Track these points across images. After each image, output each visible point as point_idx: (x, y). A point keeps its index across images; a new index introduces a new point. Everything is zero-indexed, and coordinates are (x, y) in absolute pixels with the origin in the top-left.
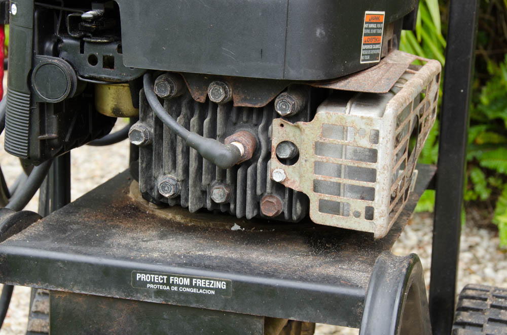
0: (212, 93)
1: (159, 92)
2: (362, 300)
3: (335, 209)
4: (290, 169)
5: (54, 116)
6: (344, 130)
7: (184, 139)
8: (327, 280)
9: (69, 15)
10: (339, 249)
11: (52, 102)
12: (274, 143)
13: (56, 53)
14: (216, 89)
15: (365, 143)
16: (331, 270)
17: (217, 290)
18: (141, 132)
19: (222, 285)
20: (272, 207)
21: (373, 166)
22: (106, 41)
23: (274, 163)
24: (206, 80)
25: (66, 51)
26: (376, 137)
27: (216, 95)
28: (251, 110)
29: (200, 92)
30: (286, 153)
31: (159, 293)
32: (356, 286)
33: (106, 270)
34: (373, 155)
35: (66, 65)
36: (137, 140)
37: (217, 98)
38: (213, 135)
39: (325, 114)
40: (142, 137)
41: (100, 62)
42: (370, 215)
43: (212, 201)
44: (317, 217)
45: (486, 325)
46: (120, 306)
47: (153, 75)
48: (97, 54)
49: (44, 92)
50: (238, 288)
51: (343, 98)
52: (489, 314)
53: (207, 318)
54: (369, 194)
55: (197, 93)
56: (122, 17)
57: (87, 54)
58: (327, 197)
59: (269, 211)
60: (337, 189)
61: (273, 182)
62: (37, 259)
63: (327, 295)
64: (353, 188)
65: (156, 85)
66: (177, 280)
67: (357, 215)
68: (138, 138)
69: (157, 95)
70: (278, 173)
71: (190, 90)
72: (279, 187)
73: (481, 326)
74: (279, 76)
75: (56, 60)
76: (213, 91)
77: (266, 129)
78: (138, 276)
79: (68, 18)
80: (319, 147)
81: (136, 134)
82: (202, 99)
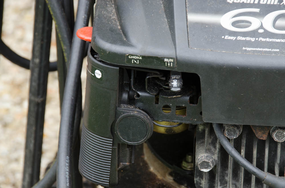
0: (276, 135)
1: (228, 135)
5: (127, 149)
9: (148, 77)
11: (133, 144)
14: (280, 132)
18: (209, 162)
22: (180, 96)
25: (142, 102)
27: (280, 136)
29: (262, 131)
35: (144, 115)
36: (206, 168)
37: (280, 139)
40: (210, 166)
41: (173, 111)
48: (171, 105)
49: (126, 137)
55: (259, 132)
56: (202, 85)
65: (227, 130)
68: (206, 166)
69: (227, 138)
71: (254, 131)
76: (277, 133)
79: (146, 80)
81: (205, 164)
82: (264, 137)
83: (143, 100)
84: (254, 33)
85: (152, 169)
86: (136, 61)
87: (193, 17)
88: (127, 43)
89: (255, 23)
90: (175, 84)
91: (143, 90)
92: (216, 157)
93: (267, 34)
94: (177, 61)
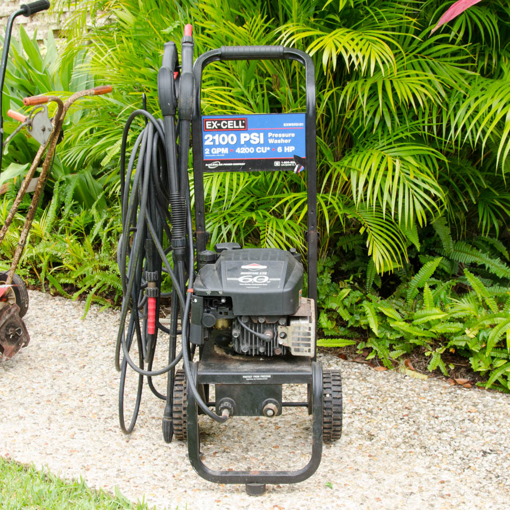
2: (312, 376)
3: (298, 350)
4: (284, 340)
6: (299, 328)
7: (255, 335)
8: (299, 371)
10: (296, 362)
11: (209, 327)
12: (279, 333)
13: (208, 312)
15: (307, 331)
16: (299, 368)
17: (268, 378)
19: (270, 376)
20: (279, 352)
21: (309, 337)
22: (226, 308)
23: (279, 339)
24: (257, 317)
26: (310, 329)
27: (262, 320)
28: (270, 324)
30: (283, 336)
31: (250, 381)
32: (308, 372)
33: (233, 376)
34: (309, 334)
35: (213, 316)
36: (236, 336)
37: (262, 322)
38: (260, 332)
39: (293, 323)
40: (238, 335)
41: (223, 313)
42: (309, 351)
43: (259, 352)
44: (294, 353)
45: (332, 382)
46: (238, 386)
47: (241, 317)
48: (222, 311)
49: (206, 324)
50: (274, 376)
51: (298, 318)
52: (332, 378)
53: (265, 387)
54: (309, 345)
55: (254, 320)
56: (233, 301)
57: (219, 312)
58: (297, 347)
59: (278, 353)
60: (299, 345)
61: (279, 345)
62: (211, 375)
63: (302, 375)
64: (303, 344)
65: (242, 320)
66: (255, 377)
67: (306, 351)
69: (243, 322)
70: (281, 342)
72: (280, 346)
73: (330, 382)
74: (282, 314)
75: (209, 315)
76: (260, 320)
77: (276, 329)
78: (243, 377)
79: (213, 302)
80: (293, 333)
81: (236, 334)
82: (256, 322)
83: (212, 310)
84: (250, 283)
85: (217, 352)
86: (209, 293)
87: (228, 279)
88: (206, 288)
89: (250, 280)
90: (223, 301)
91: (212, 307)
92: (239, 332)
93: (255, 283)
94: (223, 292)
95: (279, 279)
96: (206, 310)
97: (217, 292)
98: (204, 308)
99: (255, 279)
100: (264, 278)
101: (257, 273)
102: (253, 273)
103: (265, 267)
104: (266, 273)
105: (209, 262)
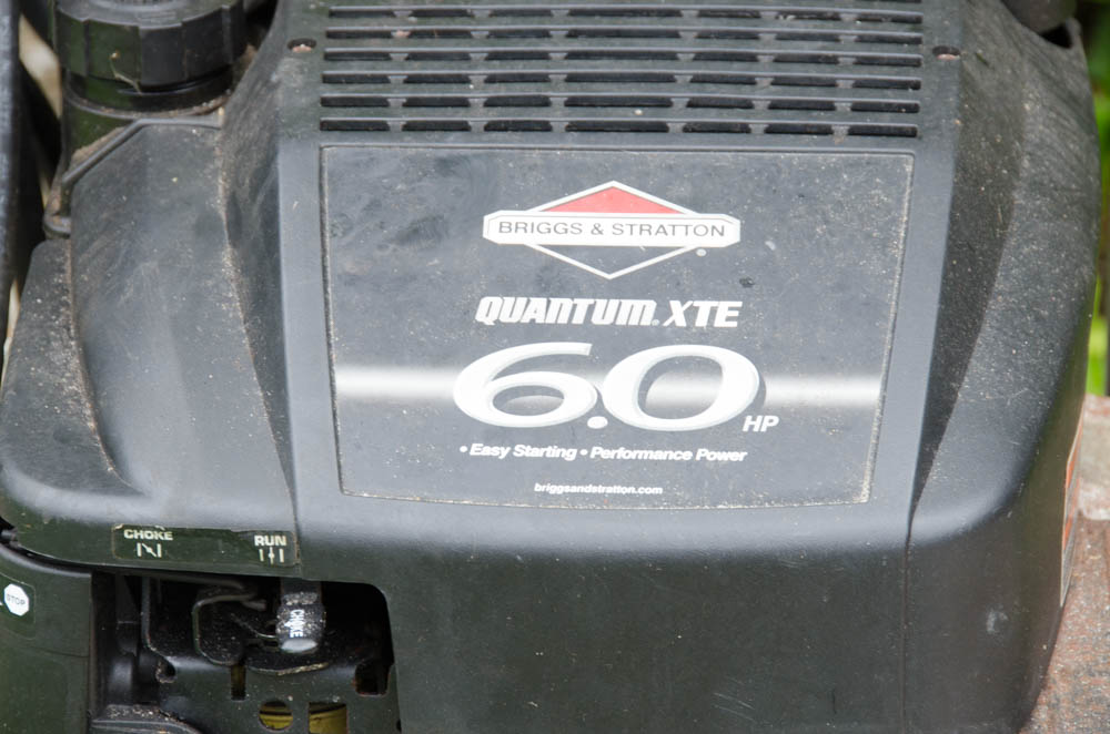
9: (200, 604)
22: (320, 666)
25: (185, 694)
48: (290, 698)
79: (195, 614)
83: (186, 685)
84: (572, 433)
86: (150, 547)
88: (117, 484)
89: (575, 395)
90: (297, 627)
91: (186, 649)
93: (619, 433)
94: (302, 543)
95: (863, 392)
96: (123, 673)
97: (239, 540)
98: (107, 647)
99: (620, 387)
100: (711, 368)
101: (639, 312)
102: (608, 312)
103: (722, 231)
104: (725, 313)
105: (159, 98)
